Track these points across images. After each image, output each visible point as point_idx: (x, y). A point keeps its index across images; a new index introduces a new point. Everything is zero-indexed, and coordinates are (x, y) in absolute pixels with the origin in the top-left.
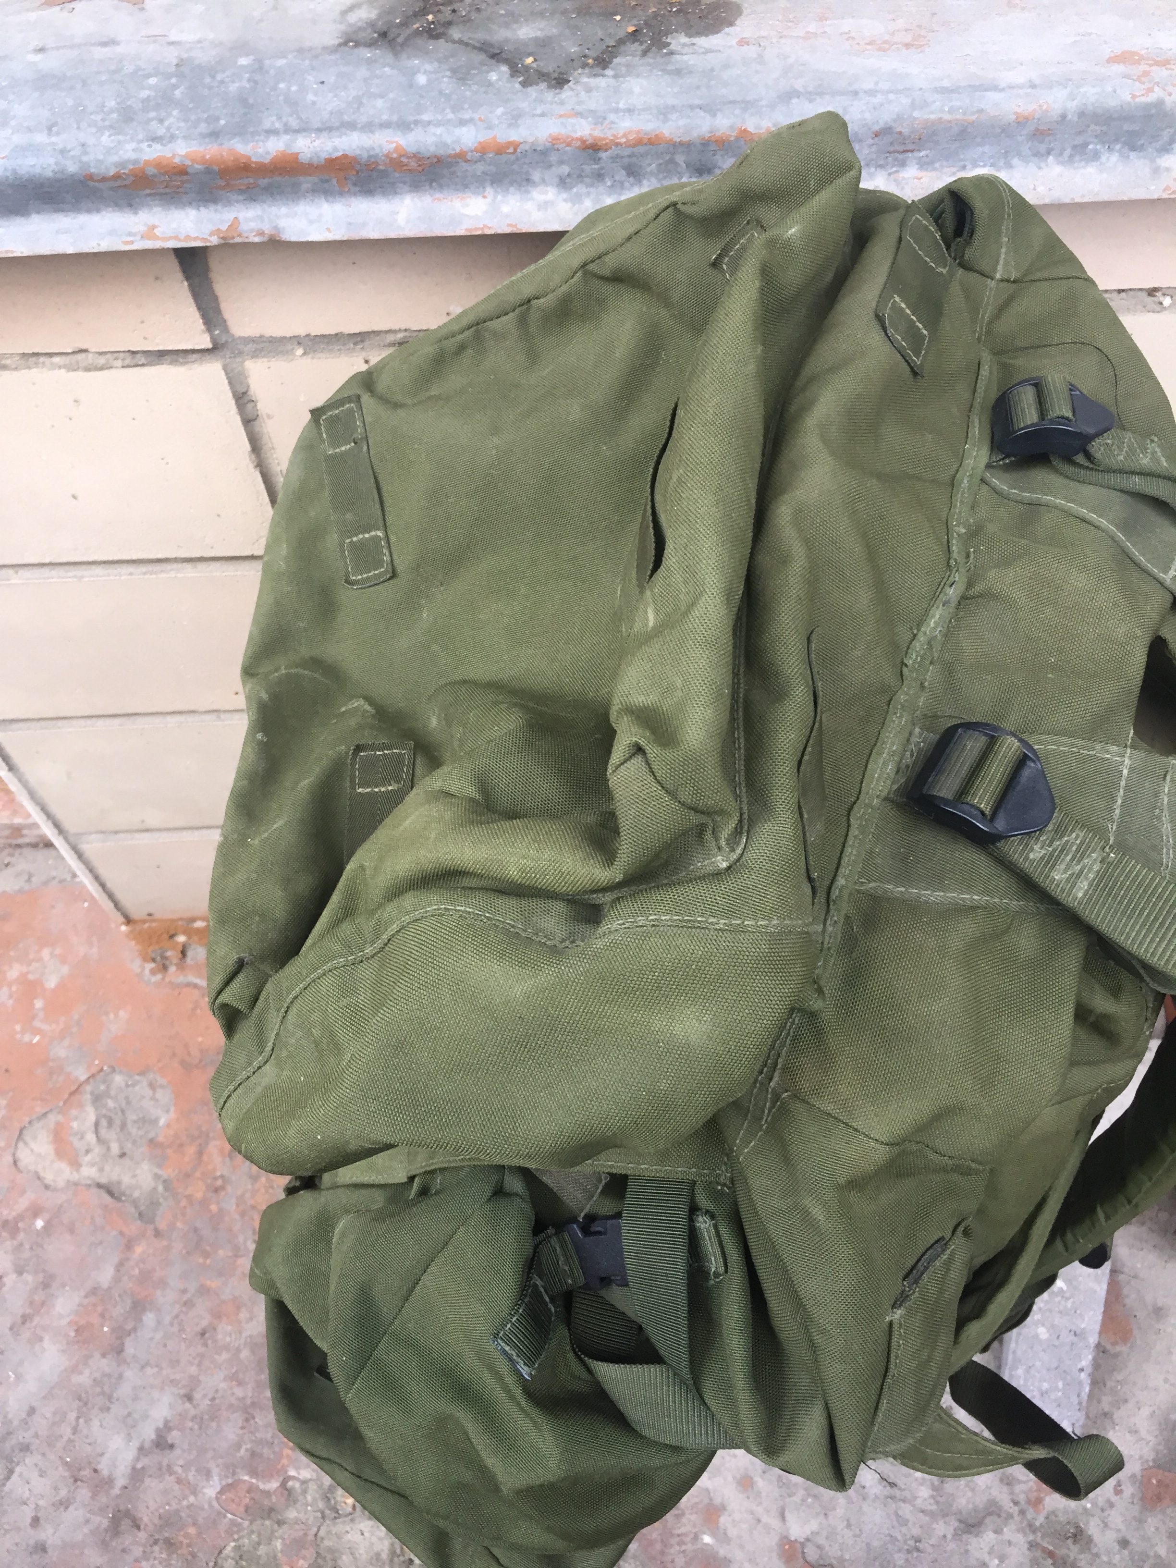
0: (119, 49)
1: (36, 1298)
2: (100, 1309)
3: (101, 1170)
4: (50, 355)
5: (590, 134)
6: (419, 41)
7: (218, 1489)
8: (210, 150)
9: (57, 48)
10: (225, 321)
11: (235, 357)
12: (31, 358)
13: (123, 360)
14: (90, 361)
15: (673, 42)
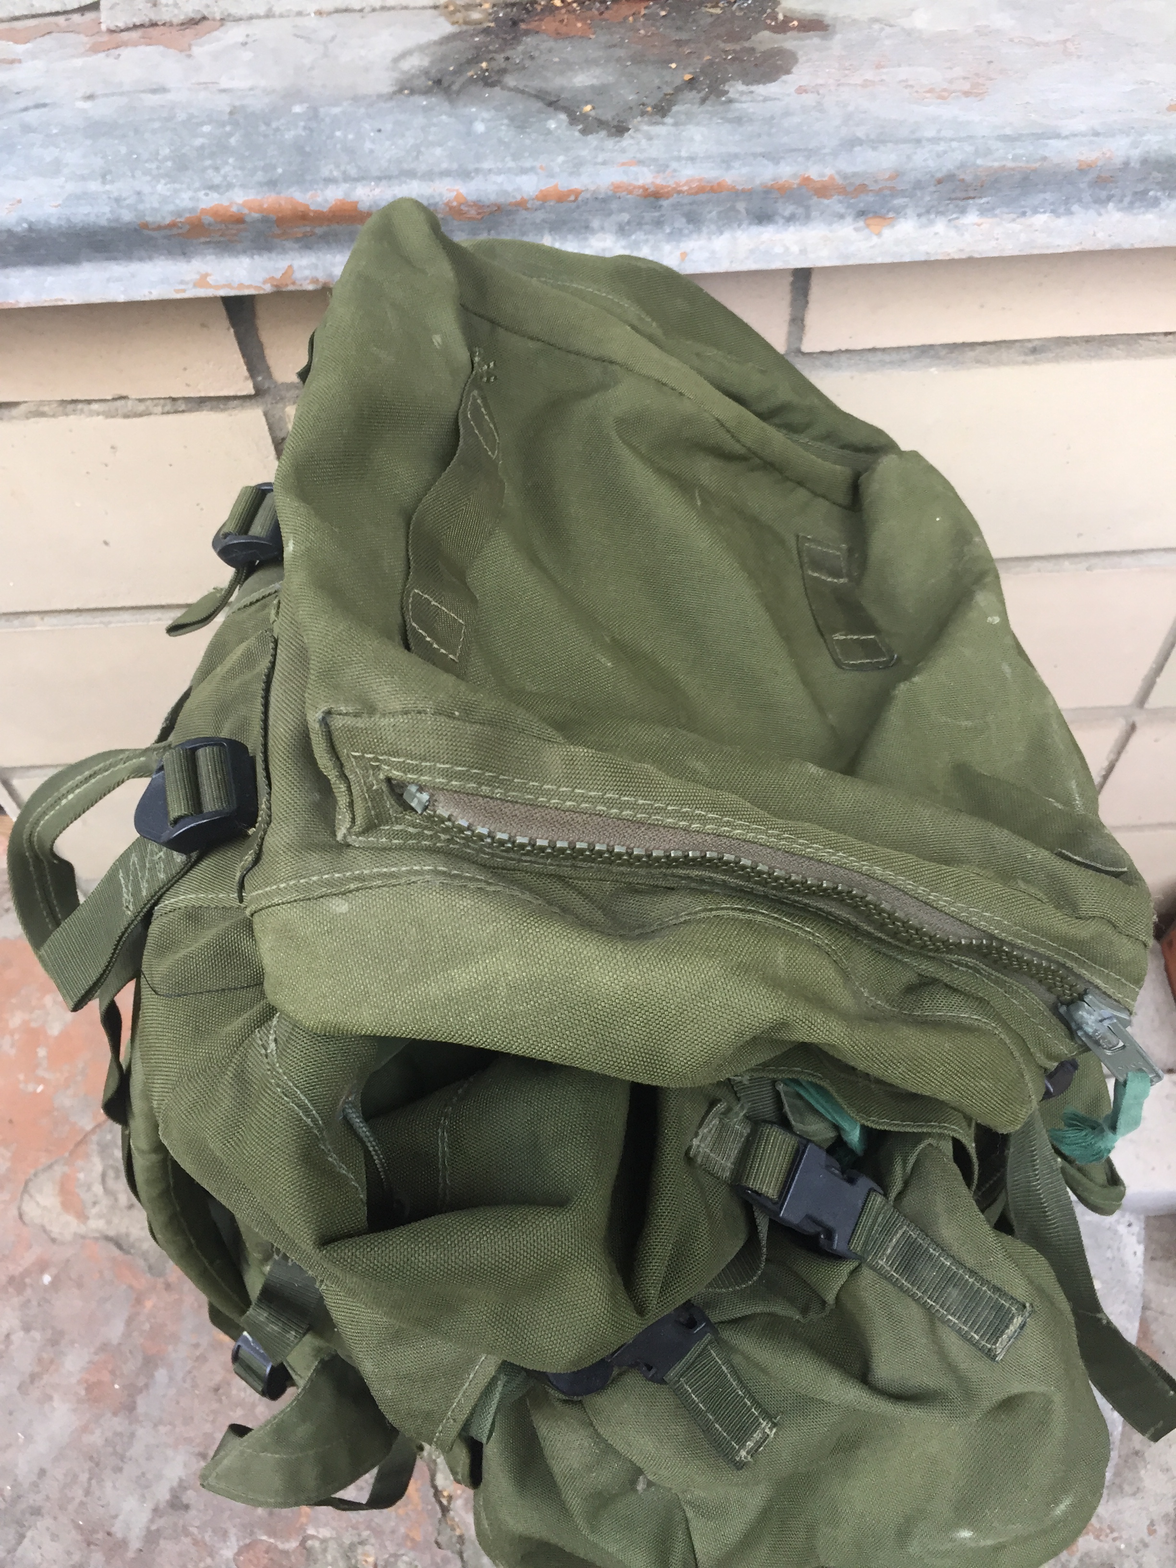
0: (169, 97)
1: (45, 1355)
2: (110, 1367)
3: (109, 1222)
4: (89, 402)
5: (653, 183)
6: (475, 89)
7: (236, 1550)
8: (268, 199)
9: (106, 95)
10: (268, 368)
11: (276, 403)
12: (70, 405)
13: (163, 406)
14: (130, 408)
15: (731, 90)
